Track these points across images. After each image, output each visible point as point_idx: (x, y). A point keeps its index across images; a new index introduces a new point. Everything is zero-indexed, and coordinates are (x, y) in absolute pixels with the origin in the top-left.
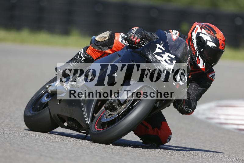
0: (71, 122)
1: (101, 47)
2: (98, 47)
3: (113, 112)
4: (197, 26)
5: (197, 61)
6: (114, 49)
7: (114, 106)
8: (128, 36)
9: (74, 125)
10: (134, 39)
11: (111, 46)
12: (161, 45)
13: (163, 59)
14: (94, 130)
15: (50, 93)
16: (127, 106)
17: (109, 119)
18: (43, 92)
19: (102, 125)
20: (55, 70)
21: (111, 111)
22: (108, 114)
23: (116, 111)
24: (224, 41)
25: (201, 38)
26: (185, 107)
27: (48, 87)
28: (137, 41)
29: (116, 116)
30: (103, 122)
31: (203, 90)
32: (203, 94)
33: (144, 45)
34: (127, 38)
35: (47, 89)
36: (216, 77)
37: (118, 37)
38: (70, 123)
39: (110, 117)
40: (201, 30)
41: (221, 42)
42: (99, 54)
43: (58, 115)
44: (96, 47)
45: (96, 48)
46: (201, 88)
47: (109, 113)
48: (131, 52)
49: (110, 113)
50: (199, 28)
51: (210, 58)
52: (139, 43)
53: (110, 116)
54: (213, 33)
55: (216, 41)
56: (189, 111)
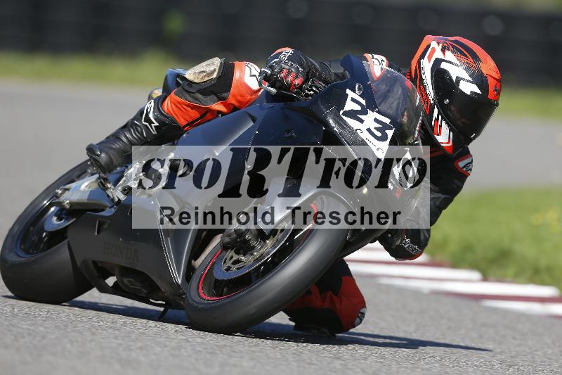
0: (132, 280)
1: (199, 96)
2: (192, 97)
3: (244, 255)
4: (434, 44)
5: (433, 128)
6: (231, 100)
7: (246, 242)
8: (273, 71)
9: (138, 286)
10: (290, 79)
11: (225, 95)
12: (357, 92)
13: (363, 127)
14: (197, 299)
15: (68, 207)
16: (278, 241)
17: (235, 272)
18: (46, 203)
19: (215, 288)
20: (86, 151)
21: (237, 253)
22: (232, 261)
23: (252, 254)
24: (498, 80)
25: (445, 72)
26: (404, 241)
27: (61, 194)
28: (297, 82)
29: (252, 265)
30: (217, 281)
31: (444, 198)
32: (445, 208)
33: (312, 92)
34: (271, 75)
35: (58, 197)
36: (475, 166)
37: (242, 72)
38: (128, 281)
39: (238, 269)
40: (444, 54)
41: (491, 82)
42: (195, 114)
43: (94, 263)
44: (187, 96)
45: (187, 100)
46: (440, 195)
47: (232, 257)
48: (282, 108)
49: (236, 257)
50: (438, 49)
51: (464, 120)
52: (300, 87)
53: (237, 266)
54: (471, 59)
55: (479, 79)
56: (412, 251)
